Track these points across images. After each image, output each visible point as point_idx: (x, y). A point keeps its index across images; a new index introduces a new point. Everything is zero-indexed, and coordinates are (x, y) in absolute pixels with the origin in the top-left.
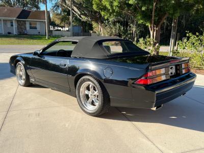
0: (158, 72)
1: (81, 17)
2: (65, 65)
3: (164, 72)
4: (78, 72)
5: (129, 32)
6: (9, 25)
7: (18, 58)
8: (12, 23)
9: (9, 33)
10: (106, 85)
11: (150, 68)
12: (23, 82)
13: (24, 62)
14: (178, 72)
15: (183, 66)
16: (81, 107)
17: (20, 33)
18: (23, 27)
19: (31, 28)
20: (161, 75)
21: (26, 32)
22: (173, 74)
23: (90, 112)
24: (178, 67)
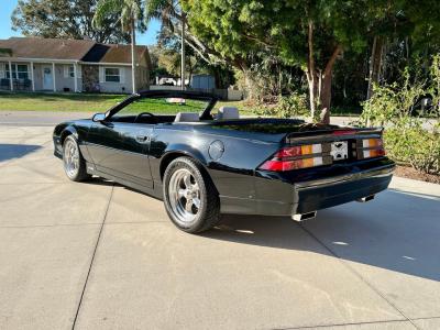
0: (305, 150)
1: (207, 57)
2: (146, 138)
3: (320, 151)
4: (166, 150)
5: (303, 87)
6: (66, 73)
7: (67, 128)
8: (72, 69)
9: (66, 90)
10: (212, 173)
11: (287, 140)
12: (74, 173)
13: (76, 135)
14: (354, 153)
15: (366, 143)
16: (171, 217)
17: (87, 89)
18: (92, 77)
19: (108, 79)
20: (311, 156)
21: (97, 88)
22: (343, 157)
23: (186, 225)
24: (354, 145)
